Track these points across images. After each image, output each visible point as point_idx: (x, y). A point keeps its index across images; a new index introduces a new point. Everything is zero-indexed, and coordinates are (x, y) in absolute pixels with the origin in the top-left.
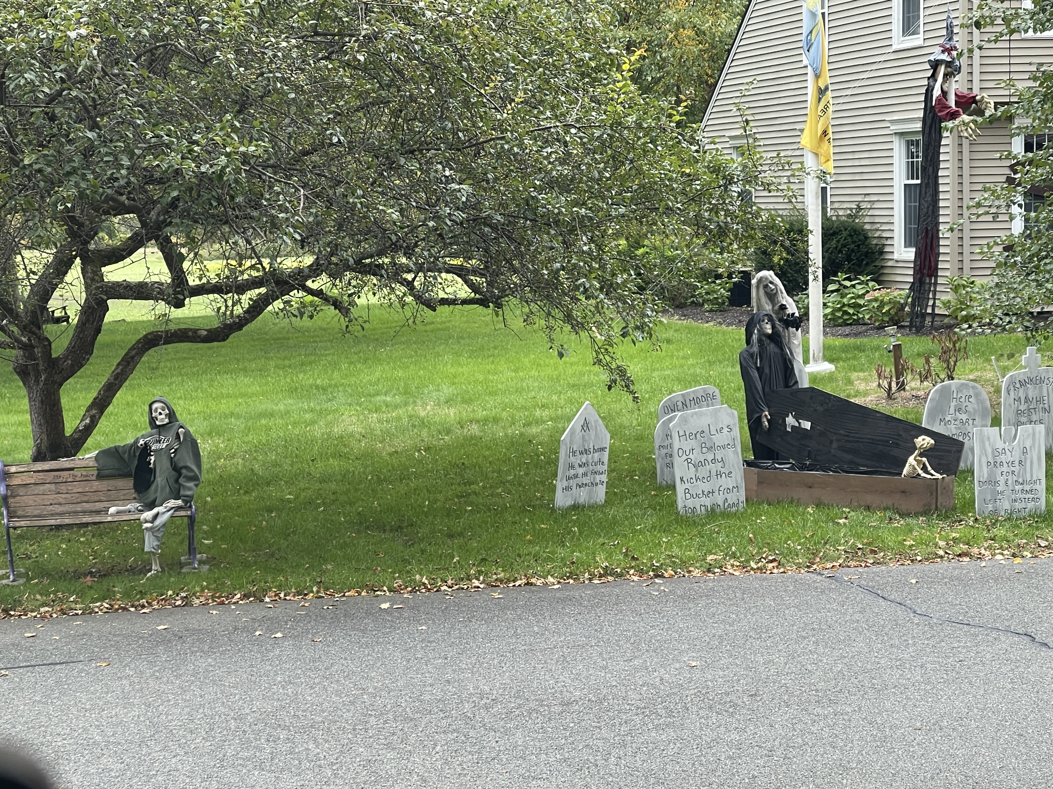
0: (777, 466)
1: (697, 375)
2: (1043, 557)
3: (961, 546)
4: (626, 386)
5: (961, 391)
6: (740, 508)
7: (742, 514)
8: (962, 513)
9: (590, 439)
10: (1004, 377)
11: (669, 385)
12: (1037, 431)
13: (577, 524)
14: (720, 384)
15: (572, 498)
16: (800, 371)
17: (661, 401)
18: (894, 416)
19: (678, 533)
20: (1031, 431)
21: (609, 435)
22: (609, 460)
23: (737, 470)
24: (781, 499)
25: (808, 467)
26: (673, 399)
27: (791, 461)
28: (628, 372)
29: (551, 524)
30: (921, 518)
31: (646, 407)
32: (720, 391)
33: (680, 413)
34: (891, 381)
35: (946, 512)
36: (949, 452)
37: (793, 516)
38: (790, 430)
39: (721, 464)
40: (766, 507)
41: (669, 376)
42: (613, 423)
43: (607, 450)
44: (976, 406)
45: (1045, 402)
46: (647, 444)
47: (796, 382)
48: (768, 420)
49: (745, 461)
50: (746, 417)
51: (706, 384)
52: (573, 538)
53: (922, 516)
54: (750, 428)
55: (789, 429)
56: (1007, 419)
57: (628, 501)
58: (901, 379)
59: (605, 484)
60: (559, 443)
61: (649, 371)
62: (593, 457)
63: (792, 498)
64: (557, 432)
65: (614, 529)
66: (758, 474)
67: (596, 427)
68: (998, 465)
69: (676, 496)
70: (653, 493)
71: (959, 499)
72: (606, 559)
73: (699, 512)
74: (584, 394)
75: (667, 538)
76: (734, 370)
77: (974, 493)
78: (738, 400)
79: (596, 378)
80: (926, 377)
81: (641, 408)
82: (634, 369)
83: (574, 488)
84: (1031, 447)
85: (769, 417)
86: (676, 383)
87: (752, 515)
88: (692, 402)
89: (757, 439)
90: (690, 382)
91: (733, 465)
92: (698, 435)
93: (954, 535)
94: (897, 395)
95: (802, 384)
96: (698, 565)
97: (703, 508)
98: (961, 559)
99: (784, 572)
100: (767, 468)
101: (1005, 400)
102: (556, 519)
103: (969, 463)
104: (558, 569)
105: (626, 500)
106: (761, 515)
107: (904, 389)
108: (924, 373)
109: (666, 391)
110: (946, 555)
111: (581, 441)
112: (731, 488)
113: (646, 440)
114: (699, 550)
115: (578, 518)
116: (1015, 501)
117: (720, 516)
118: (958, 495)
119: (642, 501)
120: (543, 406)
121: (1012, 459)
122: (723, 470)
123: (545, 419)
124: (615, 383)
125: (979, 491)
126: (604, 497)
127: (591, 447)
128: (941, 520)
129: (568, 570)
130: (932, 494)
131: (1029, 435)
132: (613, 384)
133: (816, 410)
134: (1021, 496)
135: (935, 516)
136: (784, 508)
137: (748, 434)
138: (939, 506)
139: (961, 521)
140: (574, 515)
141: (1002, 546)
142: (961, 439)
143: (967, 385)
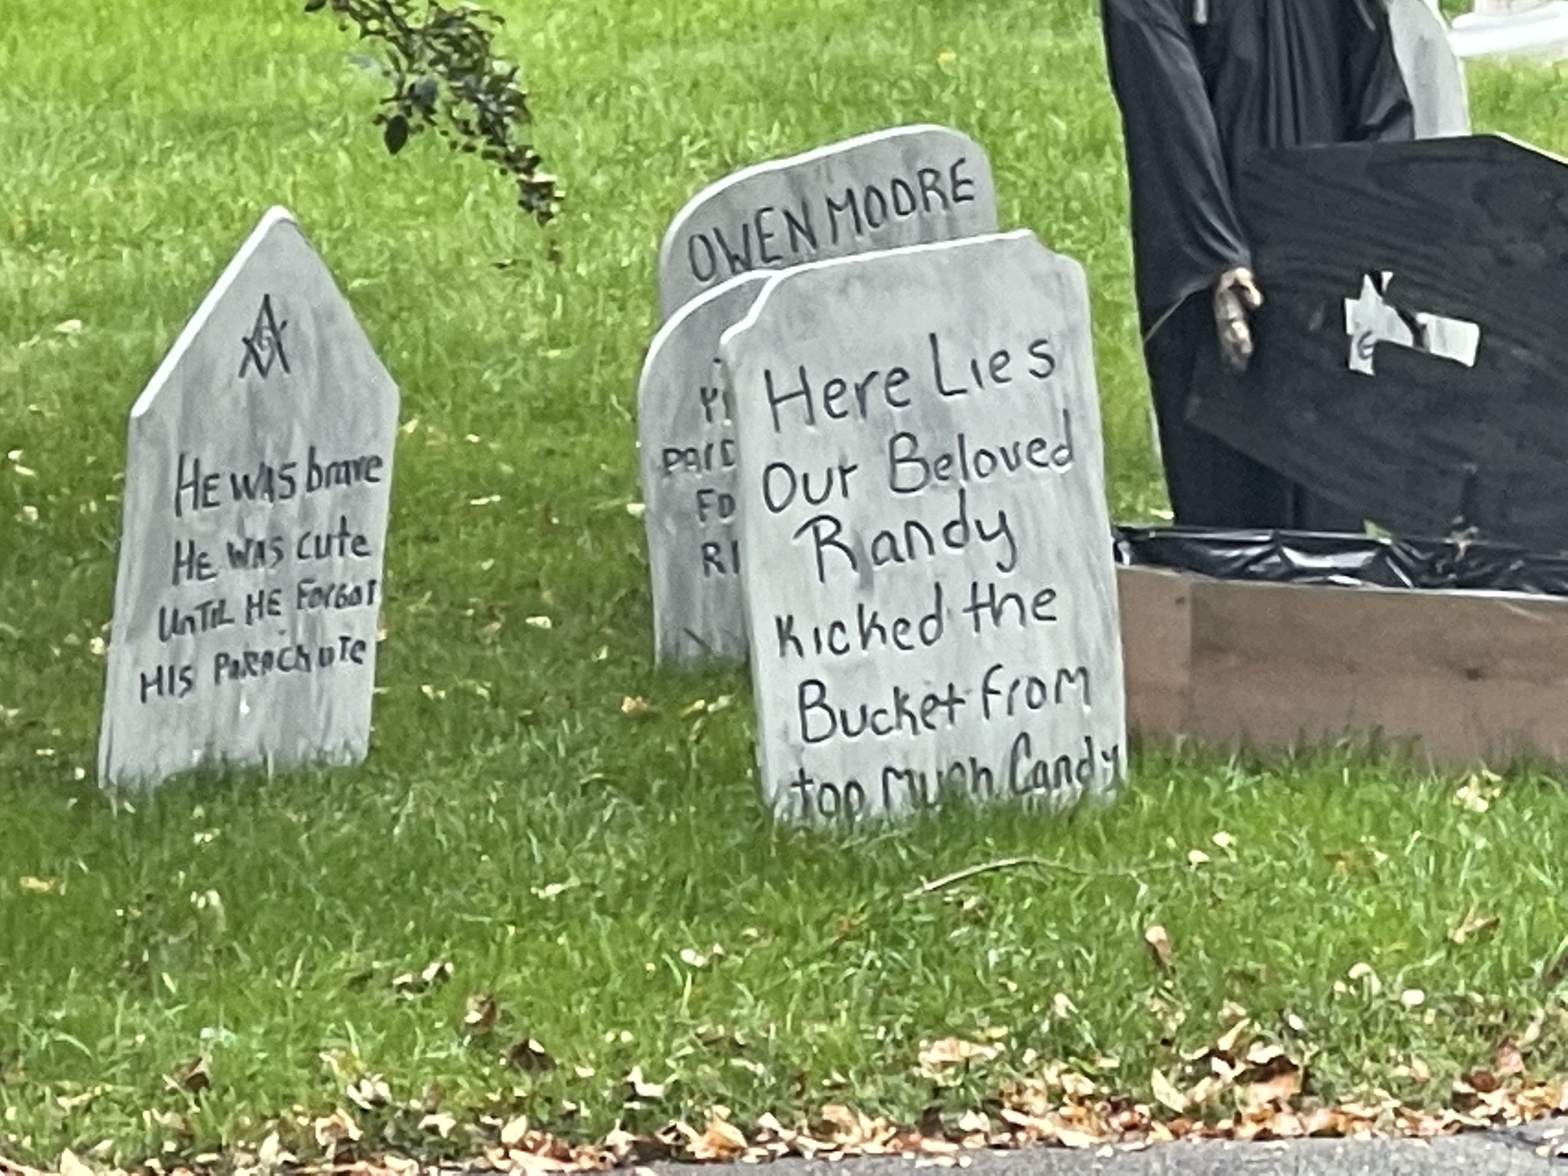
0: (1297, 559)
1: (869, 72)
4: (486, 128)
6: (1098, 788)
7: (1109, 818)
9: (293, 410)
11: (719, 121)
13: (219, 875)
14: (995, 120)
15: (193, 732)
16: (1424, 47)
17: (671, 212)
19: (764, 923)
21: (392, 393)
22: (393, 528)
23: (1085, 584)
24: (1315, 739)
25: (1462, 568)
26: (739, 198)
27: (1372, 531)
28: (497, 49)
29: (75, 874)
31: (595, 241)
32: (994, 152)
33: (775, 277)
37: (1380, 829)
38: (1366, 367)
39: (996, 549)
40: (1238, 779)
41: (716, 72)
42: (416, 326)
43: (385, 473)
46: (601, 443)
47: (1403, 108)
48: (1252, 316)
49: (1128, 534)
50: (1131, 298)
51: (919, 119)
52: (196, 944)
54: (1151, 353)
55: (1362, 364)
57: (497, 747)
59: (369, 656)
60: (122, 435)
61: (613, 48)
62: (306, 513)
63: (1377, 731)
64: (112, 377)
65: (416, 898)
66: (1199, 606)
67: (324, 350)
69: (754, 720)
70: (628, 705)
72: (376, 1062)
73: (877, 807)
74: (262, 172)
75: (704, 945)
76: (1067, 46)
78: (1088, 209)
79: (324, 83)
81: (565, 248)
82: (528, 34)
83: (205, 674)
85: (1256, 298)
86: (758, 111)
87: (1160, 821)
88: (844, 217)
89: (1190, 414)
90: (829, 110)
91: (1060, 554)
92: (875, 394)
95: (1432, 122)
96: (869, 1092)
97: (898, 788)
99: (1334, 1133)
100: (1243, 573)
102: (106, 844)
104: (116, 1117)
105: (487, 740)
106: (1211, 824)
109: (702, 154)
111: (243, 423)
112: (1050, 682)
113: (591, 422)
114: (874, 1012)
115: (223, 841)
117: (989, 828)
119: (571, 751)
120: (33, 235)
122: (1005, 583)
123: (44, 303)
124: (429, 111)
126: (367, 726)
127: (298, 454)
129: (169, 1119)
132: (416, 118)
133: (1507, 261)
136: (1330, 785)
137: (1144, 390)
140: (206, 824)
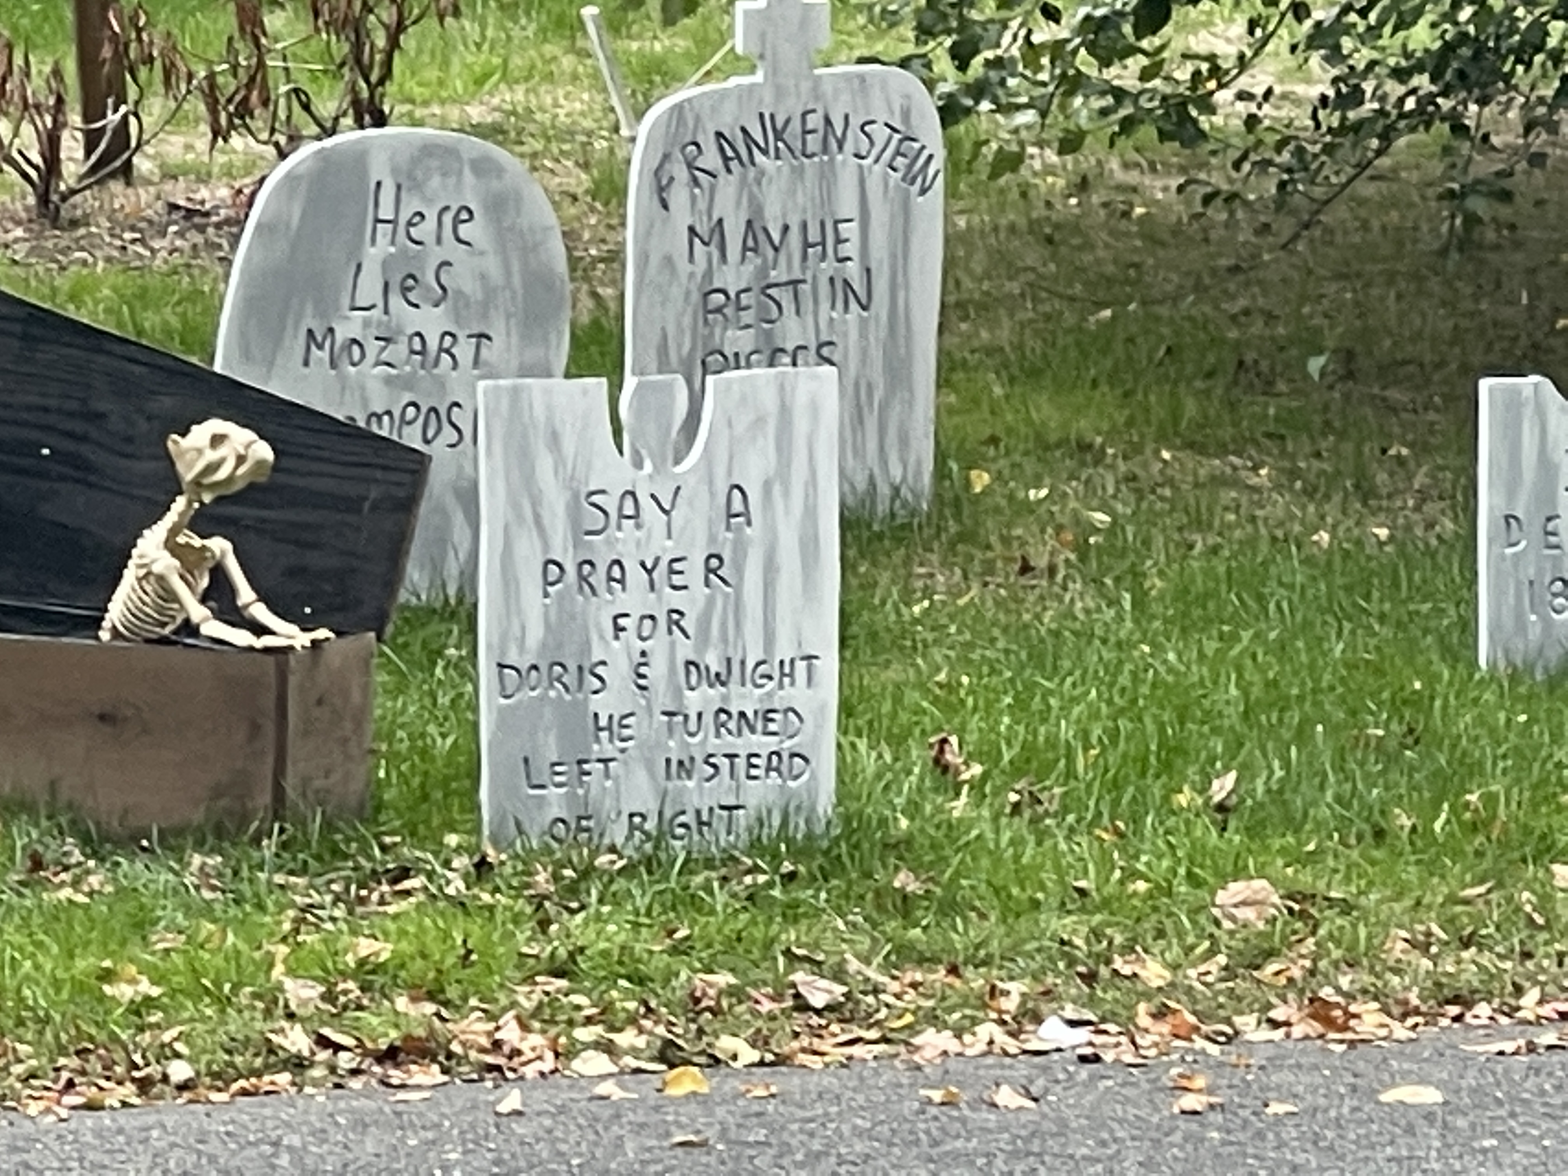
2: (816, 1062)
3: (402, 1003)
5: (417, 186)
8: (411, 832)
10: (639, 115)
12: (800, 401)
18: (71, 312)
20: (769, 401)
30: (197, 860)
34: (58, 125)
35: (328, 826)
36: (352, 505)
44: (492, 265)
45: (847, 249)
53: (199, 845)
56: (655, 339)
58: (113, 118)
68: (598, 579)
71: (394, 757)
77: (475, 726)
80: (244, 111)
84: (767, 487)
93: (365, 947)
94: (87, 201)
98: (396, 1076)
101: (645, 237)
103: (452, 569)
107: (126, 172)
108: (228, 84)
110: (323, 1055)
116: (685, 768)
118: (390, 737)
121: (669, 549)
125: (503, 717)
128: (304, 870)
130: (255, 729)
131: (760, 421)
134: (714, 744)
135: (269, 846)
138: (291, 793)
139: (404, 873)
141: (607, 1009)
142: (412, 438)
143: (450, 152)
